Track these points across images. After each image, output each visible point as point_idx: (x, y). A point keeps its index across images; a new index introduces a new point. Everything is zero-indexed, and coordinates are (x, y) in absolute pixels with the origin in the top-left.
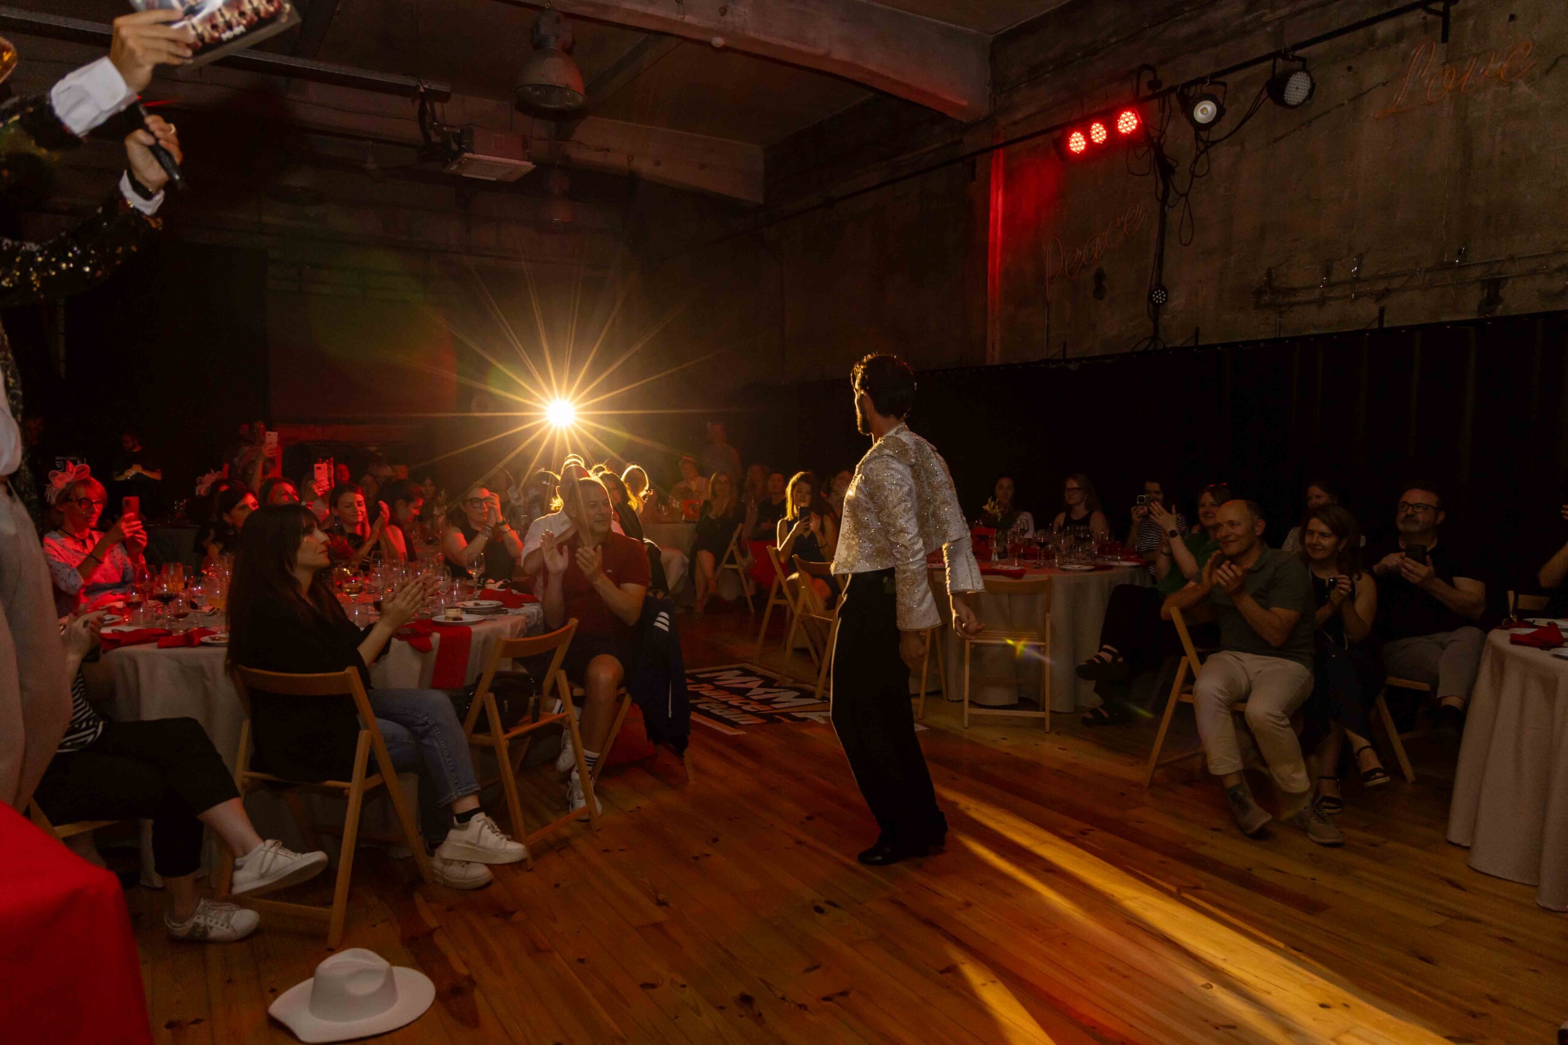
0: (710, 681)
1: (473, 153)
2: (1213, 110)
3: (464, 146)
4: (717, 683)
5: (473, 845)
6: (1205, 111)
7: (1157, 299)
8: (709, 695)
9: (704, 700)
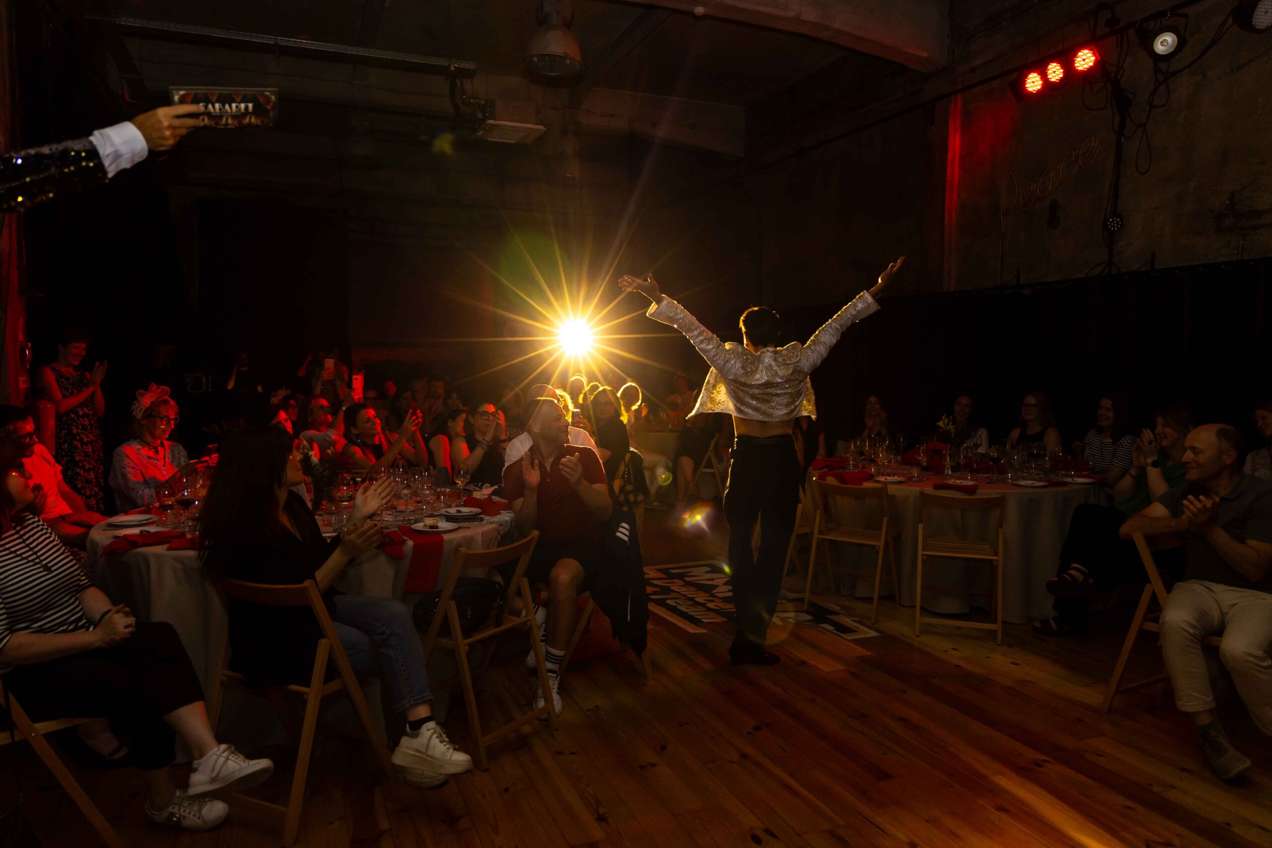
0: (681, 576)
1: (495, 120)
2: (1173, 41)
3: (487, 114)
4: (688, 579)
5: (423, 753)
6: (1165, 43)
7: (1112, 226)
8: (678, 590)
9: (673, 595)
